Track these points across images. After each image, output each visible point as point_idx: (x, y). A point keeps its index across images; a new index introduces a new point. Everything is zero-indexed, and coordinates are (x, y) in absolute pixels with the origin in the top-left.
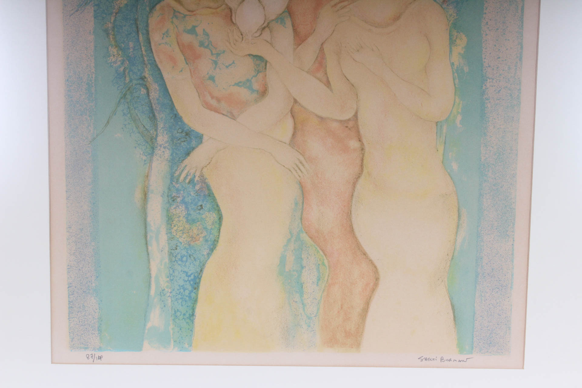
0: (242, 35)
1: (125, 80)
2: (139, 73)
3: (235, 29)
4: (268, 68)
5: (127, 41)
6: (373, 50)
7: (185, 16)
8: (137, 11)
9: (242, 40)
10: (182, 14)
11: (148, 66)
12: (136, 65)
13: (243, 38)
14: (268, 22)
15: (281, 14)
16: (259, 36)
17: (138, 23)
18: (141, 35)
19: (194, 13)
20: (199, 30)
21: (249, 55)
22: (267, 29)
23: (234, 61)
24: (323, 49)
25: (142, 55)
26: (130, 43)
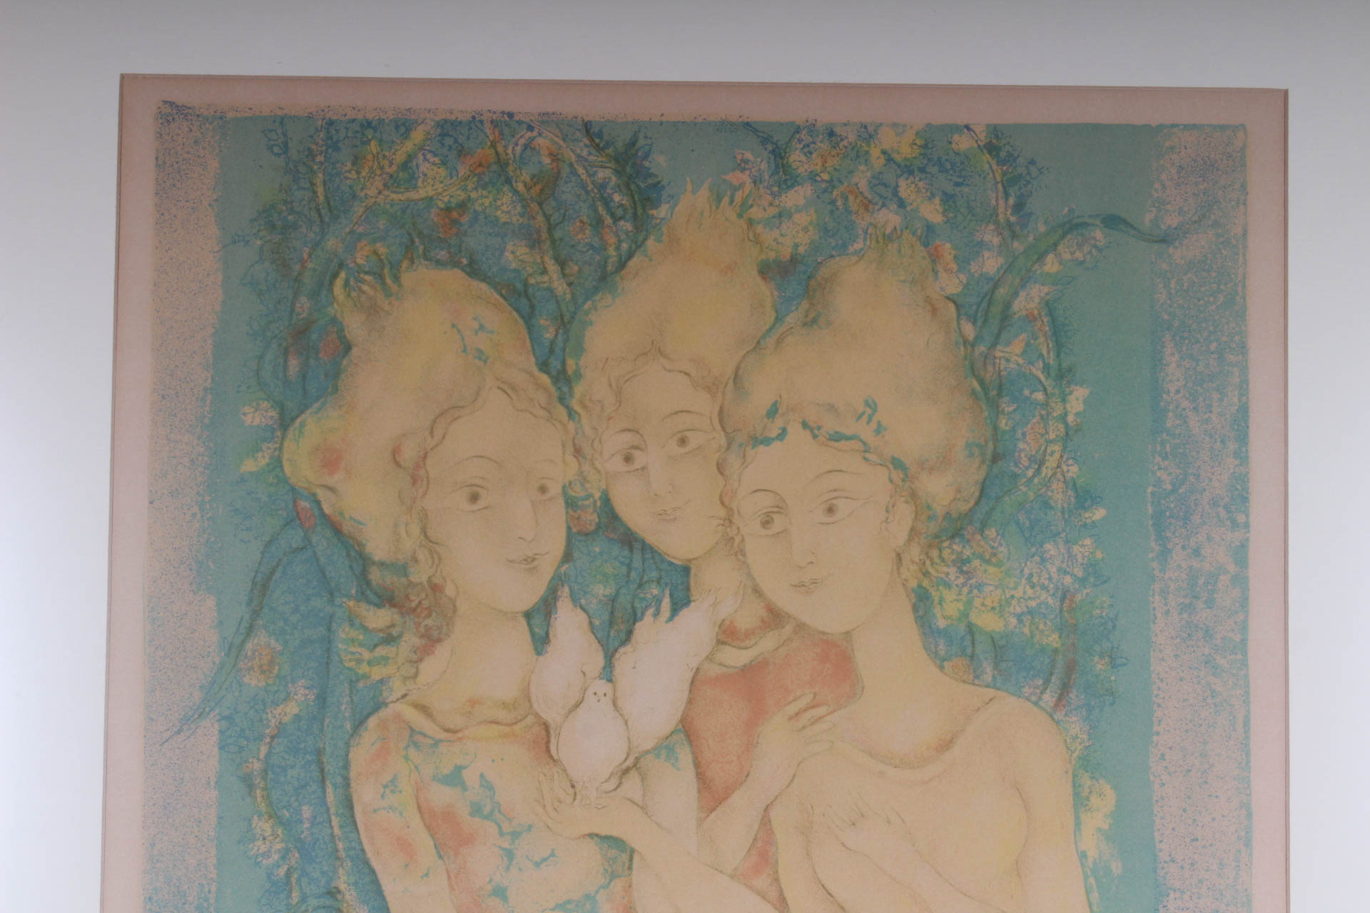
0: (573, 786)
1: (289, 896)
2: (323, 881)
3: (558, 772)
4: (635, 866)
5: (296, 804)
6: (889, 822)
7: (437, 743)
8: (322, 730)
9: (574, 799)
10: (430, 737)
11: (345, 864)
12: (318, 860)
13: (575, 793)
14: (637, 755)
15: (667, 738)
16: (615, 789)
17: (325, 760)
18: (330, 790)
19: (460, 735)
20: (470, 777)
21: (591, 835)
22: (633, 773)
23: (553, 850)
24: (770, 821)
25: (332, 836)
26: (305, 808)
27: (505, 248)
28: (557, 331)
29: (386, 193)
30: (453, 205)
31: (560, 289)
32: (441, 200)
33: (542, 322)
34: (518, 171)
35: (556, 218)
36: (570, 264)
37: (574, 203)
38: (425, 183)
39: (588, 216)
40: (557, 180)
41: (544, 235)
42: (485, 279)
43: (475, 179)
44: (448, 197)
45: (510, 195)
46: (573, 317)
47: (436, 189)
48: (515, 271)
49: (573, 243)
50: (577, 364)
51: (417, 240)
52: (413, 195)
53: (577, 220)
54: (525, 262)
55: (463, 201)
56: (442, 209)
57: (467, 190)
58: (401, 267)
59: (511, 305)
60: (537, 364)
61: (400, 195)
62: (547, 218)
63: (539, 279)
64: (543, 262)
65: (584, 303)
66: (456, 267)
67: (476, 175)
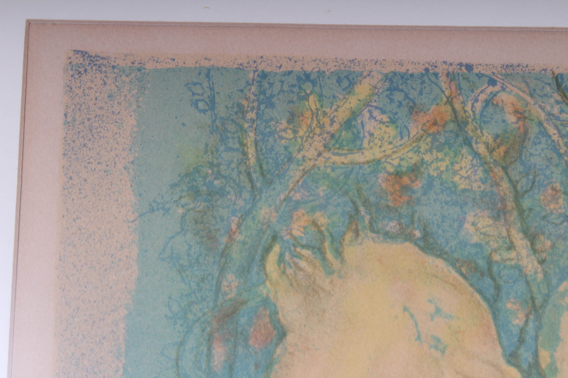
27: (465, 218)
28: (527, 316)
29: (326, 155)
30: (404, 169)
31: (530, 266)
32: (390, 163)
33: (509, 305)
34: (479, 131)
35: (523, 184)
36: (542, 238)
37: (544, 167)
38: (372, 144)
39: (562, 183)
40: (524, 141)
41: (510, 204)
42: (441, 254)
43: (429, 139)
44: (398, 160)
45: (470, 158)
46: (545, 301)
47: (384, 151)
48: (477, 245)
49: (544, 213)
50: (552, 356)
51: (362, 209)
52: (358, 158)
53: (549, 187)
54: (488, 236)
55: (415, 164)
56: (390, 174)
57: (419, 152)
58: (343, 240)
59: (471, 285)
60: (504, 355)
61: (343, 157)
62: (514, 184)
63: (506, 255)
64: (509, 236)
65: (558, 285)
66: (406, 240)
67: (430, 135)
